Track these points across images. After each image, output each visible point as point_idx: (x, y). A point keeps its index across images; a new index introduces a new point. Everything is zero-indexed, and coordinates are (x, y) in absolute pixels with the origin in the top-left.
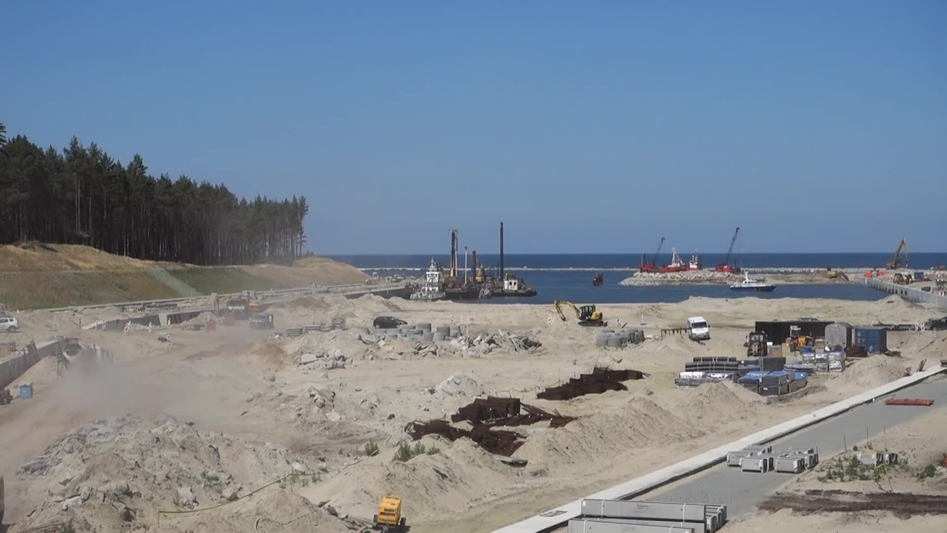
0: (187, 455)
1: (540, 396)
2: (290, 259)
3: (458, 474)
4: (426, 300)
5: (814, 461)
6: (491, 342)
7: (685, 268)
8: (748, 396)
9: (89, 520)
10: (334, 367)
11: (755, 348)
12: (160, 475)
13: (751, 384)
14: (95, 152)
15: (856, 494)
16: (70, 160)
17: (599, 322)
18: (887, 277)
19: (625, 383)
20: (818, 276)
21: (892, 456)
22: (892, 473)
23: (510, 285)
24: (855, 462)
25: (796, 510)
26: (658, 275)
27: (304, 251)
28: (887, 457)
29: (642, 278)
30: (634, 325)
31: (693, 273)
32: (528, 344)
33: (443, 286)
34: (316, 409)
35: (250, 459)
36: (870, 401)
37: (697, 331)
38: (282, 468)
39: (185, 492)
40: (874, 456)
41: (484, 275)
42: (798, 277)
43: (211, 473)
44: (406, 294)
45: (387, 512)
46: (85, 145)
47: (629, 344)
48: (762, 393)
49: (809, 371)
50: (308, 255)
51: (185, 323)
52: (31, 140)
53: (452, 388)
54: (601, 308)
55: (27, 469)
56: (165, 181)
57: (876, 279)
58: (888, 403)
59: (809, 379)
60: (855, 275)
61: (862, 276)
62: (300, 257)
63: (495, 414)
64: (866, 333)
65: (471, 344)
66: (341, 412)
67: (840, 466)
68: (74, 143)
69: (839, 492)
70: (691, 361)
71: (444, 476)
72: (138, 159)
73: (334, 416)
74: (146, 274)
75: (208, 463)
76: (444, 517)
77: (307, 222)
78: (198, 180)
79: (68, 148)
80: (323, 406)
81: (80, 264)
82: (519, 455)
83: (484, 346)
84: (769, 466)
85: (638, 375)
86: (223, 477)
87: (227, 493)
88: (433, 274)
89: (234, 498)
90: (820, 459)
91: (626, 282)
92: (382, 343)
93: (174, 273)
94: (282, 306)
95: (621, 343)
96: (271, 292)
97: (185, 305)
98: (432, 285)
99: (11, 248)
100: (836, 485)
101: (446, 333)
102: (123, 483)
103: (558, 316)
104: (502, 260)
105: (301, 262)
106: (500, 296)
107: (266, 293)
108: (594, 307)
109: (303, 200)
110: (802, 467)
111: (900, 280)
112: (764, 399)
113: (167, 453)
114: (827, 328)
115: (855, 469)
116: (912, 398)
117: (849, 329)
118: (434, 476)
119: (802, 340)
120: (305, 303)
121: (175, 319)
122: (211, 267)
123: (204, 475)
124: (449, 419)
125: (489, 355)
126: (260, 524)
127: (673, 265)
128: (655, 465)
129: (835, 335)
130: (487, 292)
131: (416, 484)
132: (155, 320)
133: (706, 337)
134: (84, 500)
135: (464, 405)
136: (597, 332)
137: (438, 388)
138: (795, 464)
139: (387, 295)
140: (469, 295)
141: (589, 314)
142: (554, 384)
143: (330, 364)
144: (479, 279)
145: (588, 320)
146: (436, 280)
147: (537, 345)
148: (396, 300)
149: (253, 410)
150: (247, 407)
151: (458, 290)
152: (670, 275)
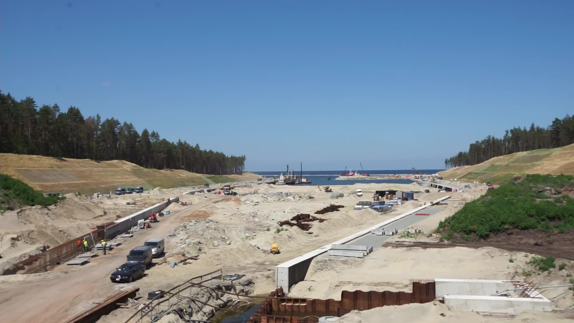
0: (216, 232)
1: (315, 213)
2: (240, 173)
3: (294, 236)
4: (280, 185)
5: (397, 232)
6: (300, 197)
7: (354, 175)
8: (375, 212)
9: (190, 251)
11: (376, 198)
12: (209, 237)
13: (375, 209)
14: (185, 143)
15: (410, 242)
16: (178, 145)
17: (330, 191)
18: (412, 177)
19: (339, 209)
20: (392, 177)
21: (419, 231)
22: (419, 236)
23: (304, 180)
24: (408, 232)
25: (393, 247)
26: (346, 177)
27: (245, 171)
28: (418, 231)
29: (342, 178)
30: (341, 192)
31: (357, 176)
32: (311, 198)
33: (285, 181)
34: (251, 217)
35: (234, 233)
36: (411, 214)
37: (359, 194)
38: (243, 235)
39: (216, 242)
40: (414, 231)
41: (297, 177)
42: (386, 177)
43: (223, 237)
44: (274, 183)
45: (274, 248)
46: (183, 141)
47: (340, 198)
48: (379, 211)
49: (392, 205)
50: (246, 172)
51: (212, 192)
52: (167, 140)
53: (291, 211)
54: (331, 187)
55: (170, 236)
56: (205, 151)
57: (409, 178)
58: (417, 215)
59: (392, 207)
60: (403, 176)
61: (404, 177)
62: (244, 172)
63: (303, 219)
64: (408, 194)
65: (294, 198)
66: (259, 218)
67: (404, 234)
68: (180, 140)
69: (404, 241)
70: (358, 203)
71: (290, 237)
72: (197, 145)
73: (257, 220)
74: (200, 178)
75: (222, 234)
76: (290, 249)
77: (245, 163)
78: (215, 151)
79: (178, 142)
80: (253, 216)
81: (182, 175)
82: (310, 231)
83: (298, 198)
84: (384, 234)
85: (343, 207)
86: (226, 238)
87: (228, 243)
88: (282, 177)
89: (230, 244)
90: (398, 231)
91: (337, 179)
92: (269, 198)
93: (208, 177)
94: (239, 187)
95: (337, 197)
97: (211, 187)
98: (281, 180)
99: (162, 171)
100: (403, 239)
101: (287, 195)
102: (198, 240)
103: (319, 189)
104: (302, 173)
105: (244, 174)
106: (301, 183)
107: (234, 183)
108: (329, 187)
109: (244, 156)
110: (393, 234)
111: (416, 178)
112: (380, 213)
113: (210, 231)
114: (397, 193)
115: (408, 235)
116: (423, 213)
117: (403, 193)
118: (287, 237)
119: (389, 196)
121: (209, 191)
122: (218, 176)
123: (221, 237)
124: (290, 220)
126: (238, 252)
127: (350, 174)
128: (350, 233)
129: (399, 194)
130: (297, 182)
131: (282, 240)
132: (203, 191)
133: (362, 195)
134: (188, 245)
135: (294, 216)
136: (330, 194)
137: (286, 211)
138: (391, 233)
139: (269, 183)
140: (292, 183)
141: (328, 189)
142: (319, 210)
143: (254, 204)
144: (295, 178)
145: (327, 190)
146: (283, 179)
147: (313, 198)
148: (272, 185)
149: (233, 218)
150: (231, 217)
151: (289, 182)
152: (349, 177)
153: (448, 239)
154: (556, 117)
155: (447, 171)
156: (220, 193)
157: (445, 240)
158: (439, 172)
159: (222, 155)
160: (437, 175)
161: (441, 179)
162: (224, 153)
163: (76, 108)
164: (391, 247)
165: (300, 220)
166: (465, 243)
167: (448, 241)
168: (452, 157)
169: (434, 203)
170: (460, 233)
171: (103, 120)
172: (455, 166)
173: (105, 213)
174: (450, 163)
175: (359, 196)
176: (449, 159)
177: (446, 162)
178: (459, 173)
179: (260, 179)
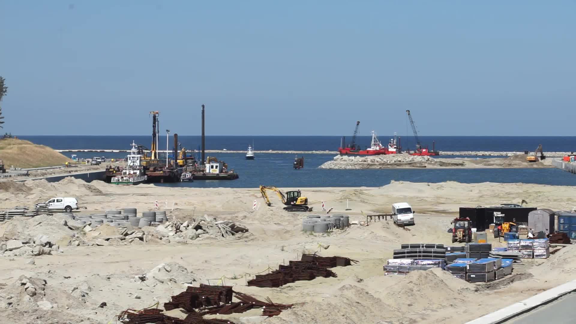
1: (251, 283)
4: (128, 183)
6: (198, 227)
7: (384, 152)
8: (457, 283)
10: (41, 254)
11: (460, 234)
13: (459, 271)
17: (304, 207)
19: (334, 270)
20: (515, 159)
23: (212, 169)
26: (359, 159)
29: (342, 162)
30: (339, 210)
31: (394, 157)
32: (235, 230)
33: (145, 169)
34: (27, 298)
37: (403, 217)
42: (496, 161)
44: (106, 177)
47: (335, 230)
48: (470, 280)
49: (515, 258)
50: (6, 137)
53: (164, 276)
54: (306, 193)
57: (573, 164)
59: (515, 266)
60: (555, 160)
61: (559, 160)
63: (208, 302)
64: (569, 219)
65: (178, 230)
66: (53, 301)
70: (399, 248)
73: (45, 305)
80: (34, 294)
83: (191, 232)
85: (347, 262)
88: (134, 157)
91: (327, 165)
92: (88, 229)
95: (327, 229)
98: (133, 168)
101: (152, 218)
103: (263, 201)
104: (203, 142)
106: (201, 180)
108: (299, 193)
112: (472, 286)
114: (531, 215)
117: (552, 216)
119: (506, 226)
124: (162, 307)
125: (195, 241)
127: (373, 148)
129: (538, 222)
130: (189, 175)
133: (411, 223)
135: (177, 293)
136: (302, 217)
137: (149, 276)
139: (88, 178)
140: (171, 179)
141: (295, 199)
142: (264, 271)
143: (36, 250)
144: (180, 162)
145: (293, 205)
146: (138, 163)
147: (244, 230)
148: (97, 184)
151: (159, 173)
152: (370, 158)
165: (199, 306)
175: (402, 225)
179: (52, 163)
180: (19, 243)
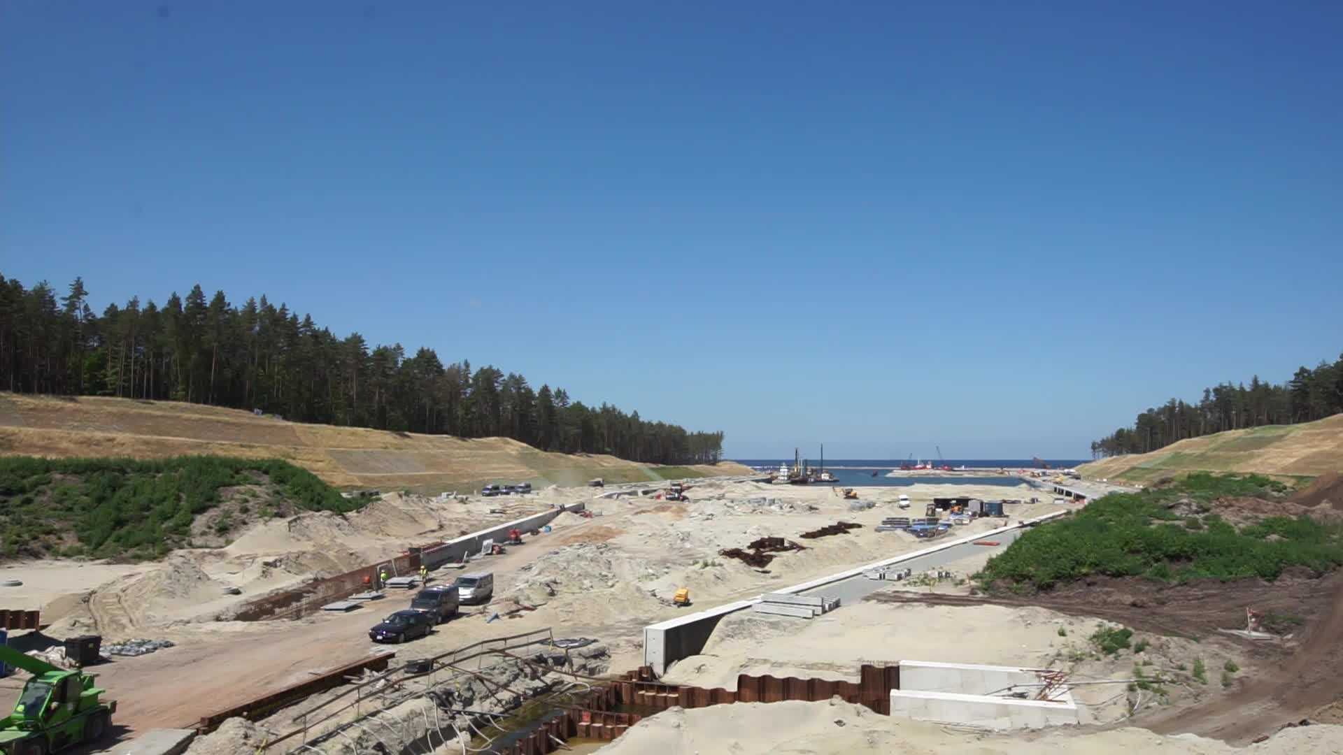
0: (592, 564)
1: (802, 536)
2: (714, 462)
3: (728, 576)
4: (781, 484)
5: (908, 574)
6: (791, 507)
7: (924, 468)
8: (912, 537)
9: (531, 596)
10: (707, 519)
11: (930, 512)
12: (576, 574)
13: (914, 532)
14: (614, 409)
15: (915, 593)
16: (602, 413)
17: (854, 497)
18: (1027, 473)
19: (850, 530)
20: (994, 473)
21: (947, 573)
22: (944, 582)
23: (825, 476)
24: (926, 576)
25: (879, 601)
26: (906, 472)
27: (722, 458)
28: (944, 574)
29: (898, 473)
30: (872, 499)
31: (929, 471)
32: (811, 508)
33: (789, 477)
34: (679, 541)
35: (626, 567)
36: (965, 543)
37: (904, 503)
38: (642, 571)
39: (587, 583)
40: (937, 573)
41: (813, 471)
42: (981, 473)
43: (604, 573)
44: (769, 481)
45: (680, 596)
46: (609, 405)
47: (867, 509)
48: (919, 536)
49: (949, 526)
50: (723, 461)
51: (650, 495)
52: (583, 403)
53: (755, 532)
54: (857, 490)
55: (523, 568)
56: (650, 424)
57: (1022, 475)
58: (975, 544)
59: (949, 529)
60: (1013, 472)
61: (1015, 473)
62: (720, 461)
63: (770, 545)
64: (991, 505)
65: (781, 508)
66: (691, 543)
67: (918, 578)
68: (604, 405)
69: (907, 592)
70: (885, 520)
71: (718, 578)
72: (635, 412)
73: (688, 545)
74: (638, 470)
75: (603, 568)
76: (712, 599)
77: (724, 444)
78: (667, 422)
79: (602, 406)
80: (683, 540)
81: (605, 464)
82: (767, 568)
83: (788, 509)
84: (882, 577)
85: (859, 526)
86: (610, 575)
87: (610, 583)
88: (784, 470)
89: (612, 586)
90: (912, 573)
91: (889, 475)
92: (736, 507)
93: (653, 469)
94: (699, 487)
95: (861, 508)
96: (701, 479)
97: (653, 486)
98: (784, 476)
99: (571, 456)
100: (909, 588)
101: (773, 502)
102: (552, 578)
103: (834, 493)
104: (822, 462)
105: (720, 464)
106: (819, 482)
107: (697, 480)
108: (852, 490)
109: (722, 433)
110: (900, 578)
111: (1033, 476)
112: (917, 540)
113: (582, 563)
114: (970, 502)
115: (925, 580)
116: (988, 541)
117: (982, 504)
118: (713, 578)
119: (956, 508)
120: (711, 485)
121: (645, 493)
122: (672, 466)
123: (600, 574)
124: (745, 547)
125: (788, 514)
126: (612, 600)
127: (918, 466)
128: (817, 576)
129: (974, 507)
130: (812, 480)
131: (702, 582)
132: (634, 493)
133: (908, 506)
134: (530, 586)
135: (753, 541)
136: (852, 501)
137: (748, 531)
138: (896, 577)
139: (757, 481)
140: (803, 482)
141: (849, 493)
142: (810, 530)
143: (705, 517)
144: (809, 473)
145: (849, 496)
146: (786, 474)
147: (816, 509)
148: (761, 484)
149: (651, 541)
150: (648, 539)
151: (797, 479)
152: (915, 471)
153: (985, 590)
154: (1301, 366)
155: (1093, 464)
156: (659, 497)
157: (979, 592)
158: (1079, 466)
159: (680, 431)
160: (1072, 470)
161: (1077, 478)
162: (684, 428)
163: (431, 350)
164: (875, 601)
165: (764, 547)
166: (1009, 598)
167: (984, 593)
168: (1105, 438)
169: (1025, 523)
170: (1007, 581)
171: (474, 371)
172: (1112, 455)
173: (441, 527)
174: (1101, 449)
175: (902, 507)
176: (1098, 441)
177: (1094, 448)
178: (1116, 467)
179: (745, 473)
180: (696, 514)
